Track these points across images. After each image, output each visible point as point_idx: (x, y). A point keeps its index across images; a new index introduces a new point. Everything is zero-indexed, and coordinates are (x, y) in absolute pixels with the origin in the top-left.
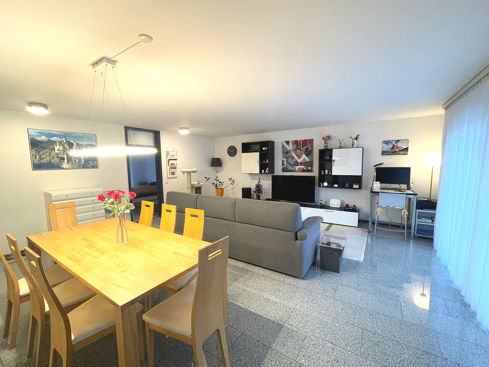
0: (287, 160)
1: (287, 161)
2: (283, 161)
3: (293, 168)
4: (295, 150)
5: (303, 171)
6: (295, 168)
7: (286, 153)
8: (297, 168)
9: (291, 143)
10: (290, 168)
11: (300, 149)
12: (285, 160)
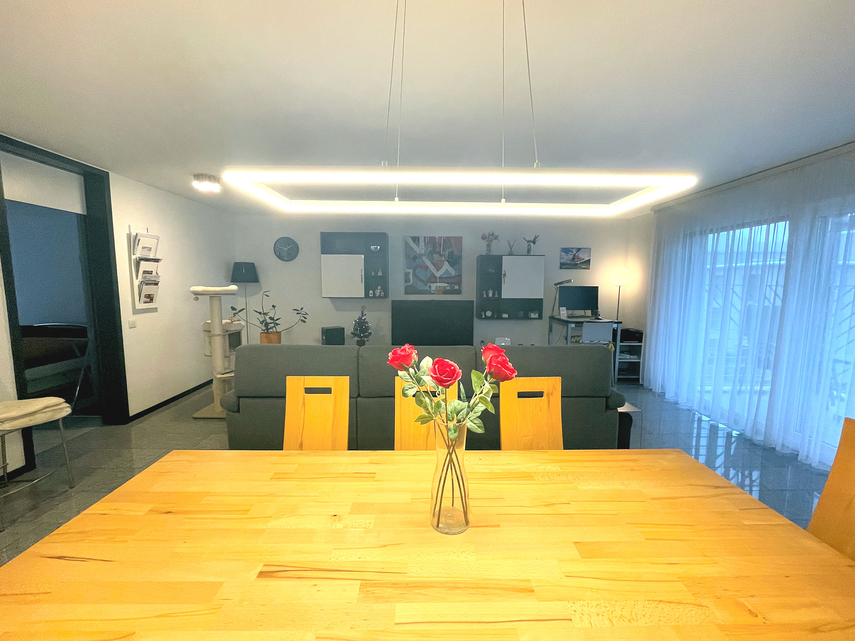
0: (414, 271)
1: (414, 274)
2: (407, 275)
3: (427, 288)
4: (430, 255)
5: (446, 292)
6: (430, 287)
7: (412, 258)
8: (434, 286)
9: (422, 240)
10: (420, 286)
11: (439, 253)
12: (411, 271)
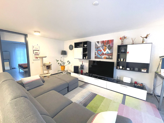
2: (95, 53)
3: (101, 57)
4: (102, 46)
5: (107, 58)
7: (97, 48)
8: (103, 56)
9: (100, 42)
10: (99, 56)
11: (105, 46)
12: (97, 52)
